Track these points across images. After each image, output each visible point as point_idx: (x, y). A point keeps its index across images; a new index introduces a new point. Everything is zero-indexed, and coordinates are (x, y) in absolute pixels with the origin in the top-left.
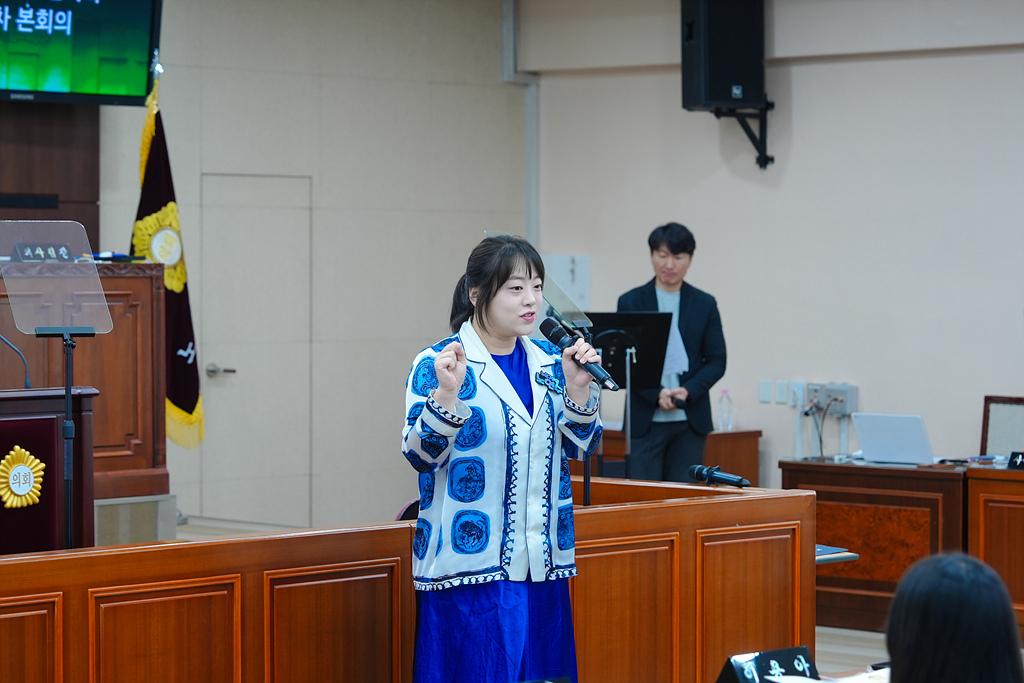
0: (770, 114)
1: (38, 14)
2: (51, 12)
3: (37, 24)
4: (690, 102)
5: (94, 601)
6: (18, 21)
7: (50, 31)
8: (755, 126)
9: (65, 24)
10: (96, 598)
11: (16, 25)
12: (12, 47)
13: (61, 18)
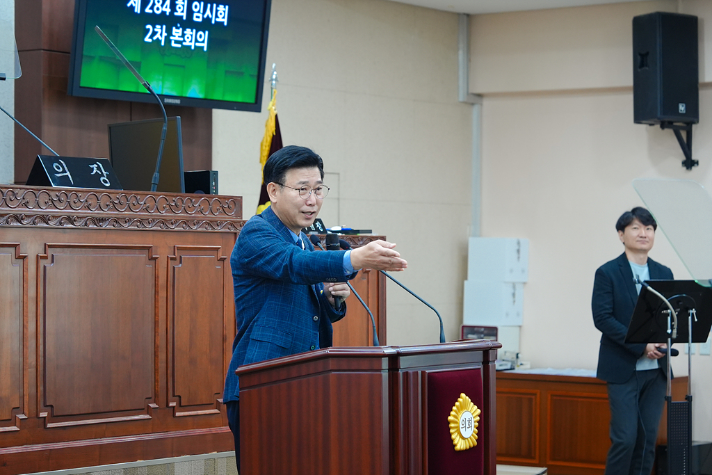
0: (694, 127)
1: (185, 32)
2: (194, 31)
3: (184, 41)
4: (639, 117)
6: (171, 38)
7: (193, 48)
8: (684, 134)
9: (203, 42)
11: (171, 41)
12: (167, 60)
13: (201, 36)
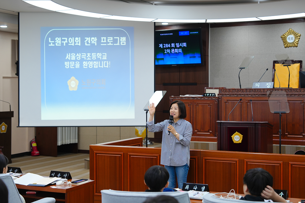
12: (171, 57)
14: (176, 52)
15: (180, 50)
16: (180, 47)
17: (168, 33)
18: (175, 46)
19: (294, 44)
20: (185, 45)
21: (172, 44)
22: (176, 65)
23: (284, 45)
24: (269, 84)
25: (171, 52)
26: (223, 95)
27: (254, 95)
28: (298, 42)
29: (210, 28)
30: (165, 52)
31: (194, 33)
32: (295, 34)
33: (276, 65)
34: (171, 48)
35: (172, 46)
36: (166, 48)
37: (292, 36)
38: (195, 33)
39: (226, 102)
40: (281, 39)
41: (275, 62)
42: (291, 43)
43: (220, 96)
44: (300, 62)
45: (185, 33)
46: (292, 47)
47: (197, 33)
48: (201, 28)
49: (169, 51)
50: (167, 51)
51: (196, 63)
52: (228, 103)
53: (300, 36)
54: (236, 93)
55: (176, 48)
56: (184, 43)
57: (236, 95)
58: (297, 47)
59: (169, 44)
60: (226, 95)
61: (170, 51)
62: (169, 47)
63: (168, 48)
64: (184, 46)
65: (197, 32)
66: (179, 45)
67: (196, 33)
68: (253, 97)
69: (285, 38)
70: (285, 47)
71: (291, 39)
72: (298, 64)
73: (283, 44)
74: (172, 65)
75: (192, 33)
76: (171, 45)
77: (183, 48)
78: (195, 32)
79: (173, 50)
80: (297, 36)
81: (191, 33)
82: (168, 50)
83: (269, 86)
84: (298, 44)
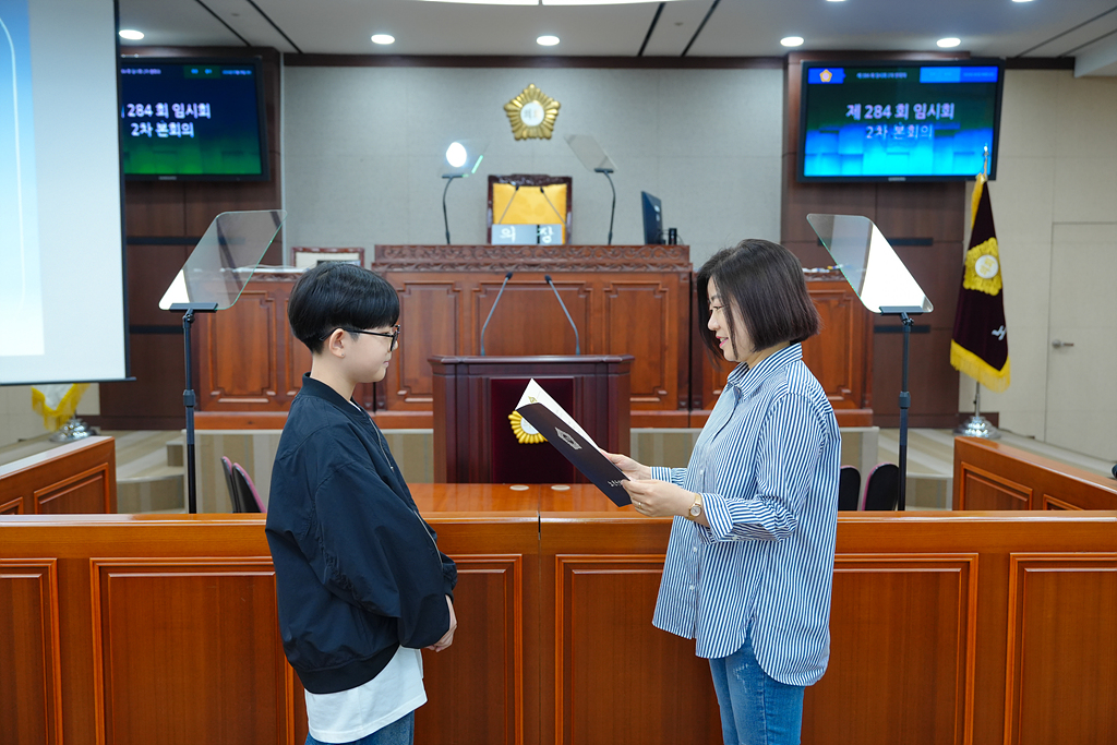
5: (97, 570)
10: (100, 567)
14: (173, 133)
15: (189, 130)
16: (189, 119)
17: (143, 68)
18: (172, 112)
19: (542, 130)
20: (204, 110)
21: (160, 106)
22: (174, 178)
23: (513, 132)
24: (547, 231)
25: (154, 133)
26: (391, 266)
27: (502, 265)
28: (552, 124)
29: (283, 68)
30: (135, 133)
31: (235, 75)
32: (544, 102)
33: (496, 186)
34: (154, 120)
35: (160, 114)
36: (138, 120)
37: (535, 106)
38: (241, 75)
39: (403, 291)
40: (504, 113)
41: (493, 180)
42: (532, 127)
43: (382, 269)
44: (567, 181)
45: (208, 71)
46: (534, 138)
47: (247, 75)
48: (260, 57)
49: (146, 128)
50: (140, 129)
51: (243, 172)
52: (410, 293)
53: (558, 109)
54: (437, 259)
55: (172, 118)
56: (202, 106)
57: (437, 265)
58: (549, 138)
59: (149, 107)
60: (401, 265)
61: (150, 129)
62: (146, 116)
63: (146, 119)
64: (203, 114)
65: (249, 72)
66: (186, 109)
67: (243, 72)
68: (497, 273)
69: (516, 111)
70: (517, 139)
71: (533, 115)
72: (563, 187)
73: (510, 129)
74: (161, 178)
75: (230, 72)
76: (154, 110)
77: (199, 123)
78: (239, 69)
79: (162, 128)
80: (549, 107)
81: (226, 72)
82: (143, 126)
83: (549, 237)
84: (552, 130)
